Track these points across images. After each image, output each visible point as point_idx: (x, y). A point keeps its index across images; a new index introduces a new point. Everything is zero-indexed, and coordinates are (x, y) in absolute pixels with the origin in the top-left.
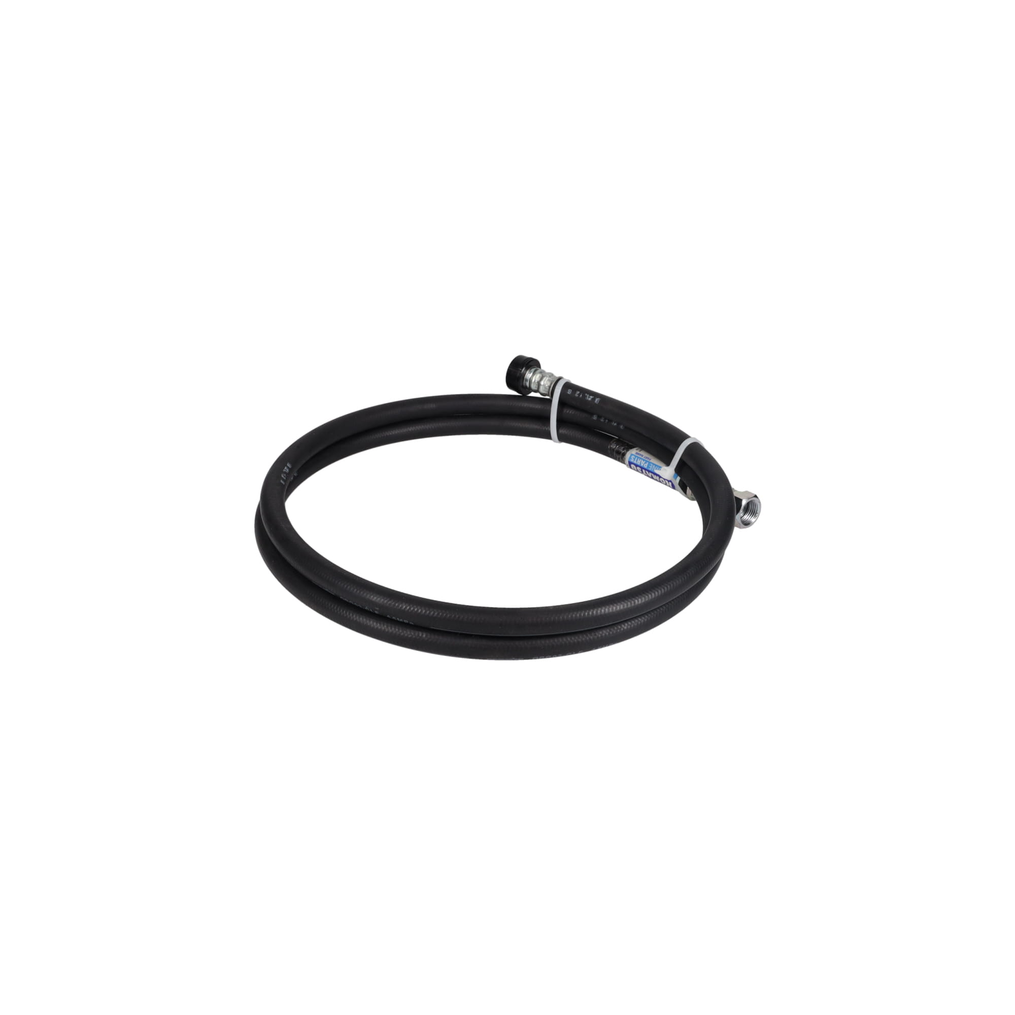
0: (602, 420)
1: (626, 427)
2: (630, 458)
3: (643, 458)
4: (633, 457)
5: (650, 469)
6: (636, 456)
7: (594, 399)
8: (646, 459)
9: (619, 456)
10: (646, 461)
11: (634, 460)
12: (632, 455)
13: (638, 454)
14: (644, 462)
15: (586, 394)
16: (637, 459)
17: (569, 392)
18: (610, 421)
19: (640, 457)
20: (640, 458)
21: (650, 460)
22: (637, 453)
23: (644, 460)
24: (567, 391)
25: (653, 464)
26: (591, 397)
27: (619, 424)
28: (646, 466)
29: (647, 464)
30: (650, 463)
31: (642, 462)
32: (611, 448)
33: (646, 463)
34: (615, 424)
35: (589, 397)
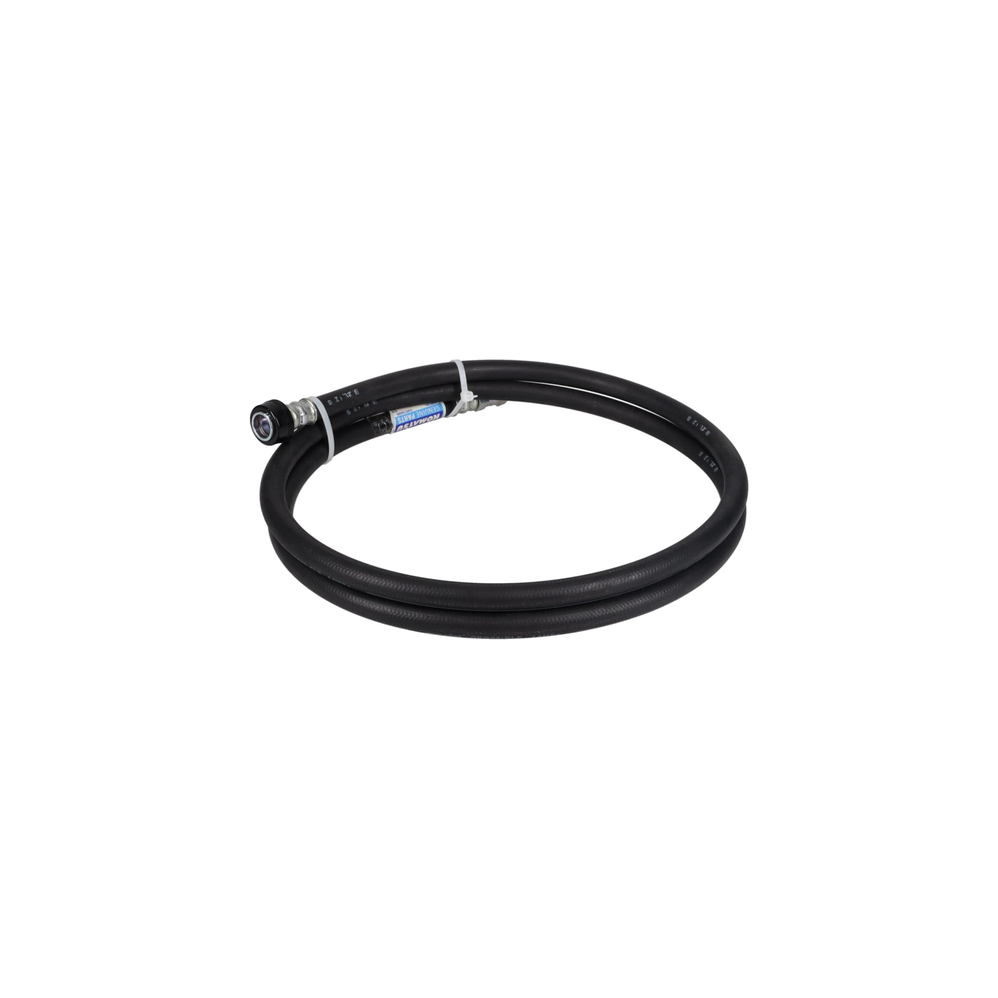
0: (356, 410)
1: (377, 400)
2: (397, 421)
3: (406, 413)
4: (398, 419)
5: (418, 417)
6: (400, 417)
7: (353, 393)
8: (409, 412)
9: (386, 428)
11: (402, 420)
12: (396, 418)
13: (400, 414)
14: (410, 415)
15: (345, 393)
16: (403, 417)
17: (330, 402)
18: (362, 406)
19: (403, 414)
21: (412, 410)
22: (397, 415)
23: (409, 414)
24: (328, 402)
25: (418, 411)
26: (349, 393)
27: (370, 403)
28: (414, 417)
29: (414, 416)
30: (414, 412)
31: (409, 416)
32: (374, 427)
33: (412, 415)
34: (368, 405)
35: (348, 395)
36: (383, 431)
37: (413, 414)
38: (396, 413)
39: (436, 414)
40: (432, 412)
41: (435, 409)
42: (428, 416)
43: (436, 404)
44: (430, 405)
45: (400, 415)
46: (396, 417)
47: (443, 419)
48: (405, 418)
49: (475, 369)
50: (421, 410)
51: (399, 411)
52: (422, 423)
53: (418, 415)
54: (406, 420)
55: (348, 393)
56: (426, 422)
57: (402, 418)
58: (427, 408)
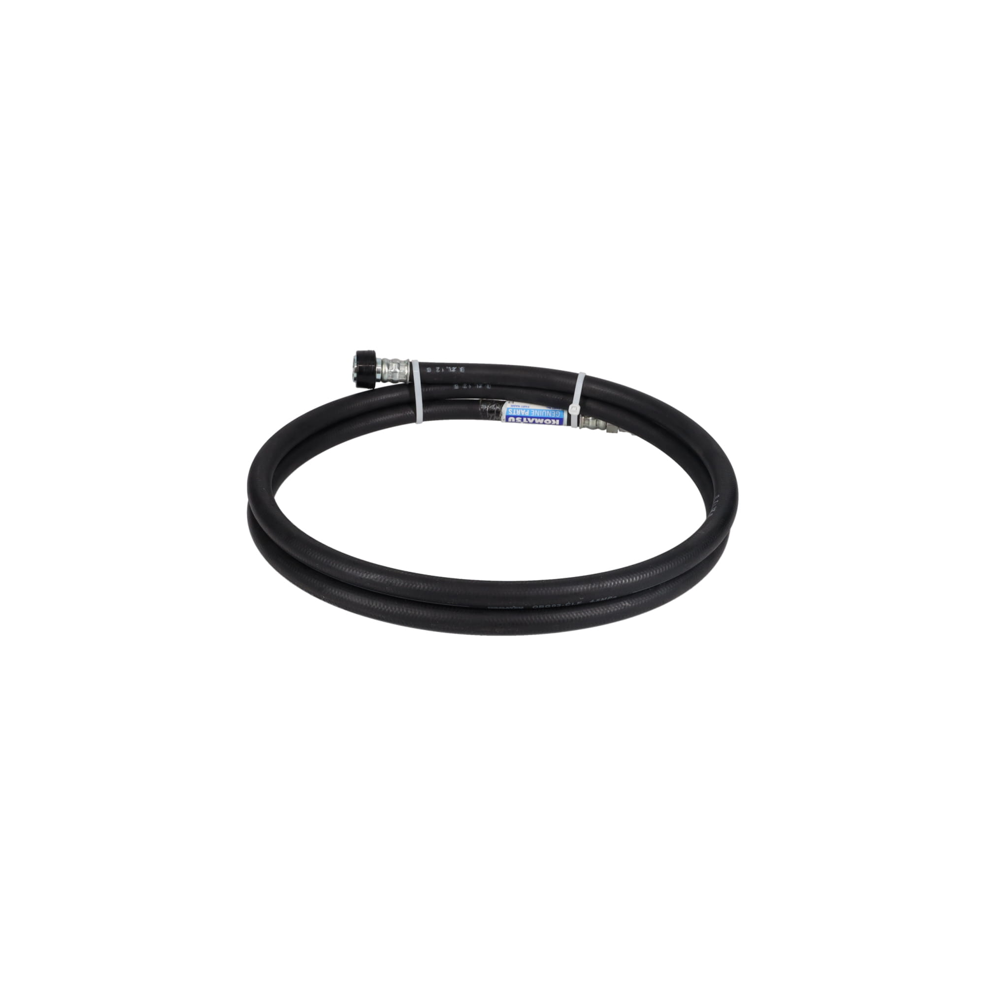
0: (464, 387)
1: (493, 386)
2: (508, 411)
3: (520, 408)
4: (510, 411)
5: (533, 415)
6: (513, 409)
7: (458, 369)
8: (525, 408)
9: (495, 415)
10: (526, 409)
11: (513, 412)
12: (508, 409)
14: (524, 411)
15: (447, 367)
17: (429, 370)
18: (473, 385)
19: (518, 407)
20: (518, 409)
21: (529, 407)
22: (512, 406)
23: (523, 409)
24: (427, 370)
25: (535, 410)
27: (484, 386)
28: (527, 414)
31: (522, 411)
32: (482, 409)
33: (526, 411)
34: (480, 387)
35: (452, 369)
36: (491, 416)
37: (528, 411)
38: (512, 404)
39: (556, 419)
40: (550, 416)
41: (554, 414)
42: (545, 418)
43: (558, 410)
44: (551, 409)
45: (514, 407)
46: (508, 407)
47: (564, 428)
48: (518, 412)
49: (594, 387)
50: (537, 410)
51: (516, 403)
52: (539, 423)
53: (533, 413)
54: (518, 413)
55: (453, 368)
56: (544, 423)
57: (514, 410)
58: (546, 410)
